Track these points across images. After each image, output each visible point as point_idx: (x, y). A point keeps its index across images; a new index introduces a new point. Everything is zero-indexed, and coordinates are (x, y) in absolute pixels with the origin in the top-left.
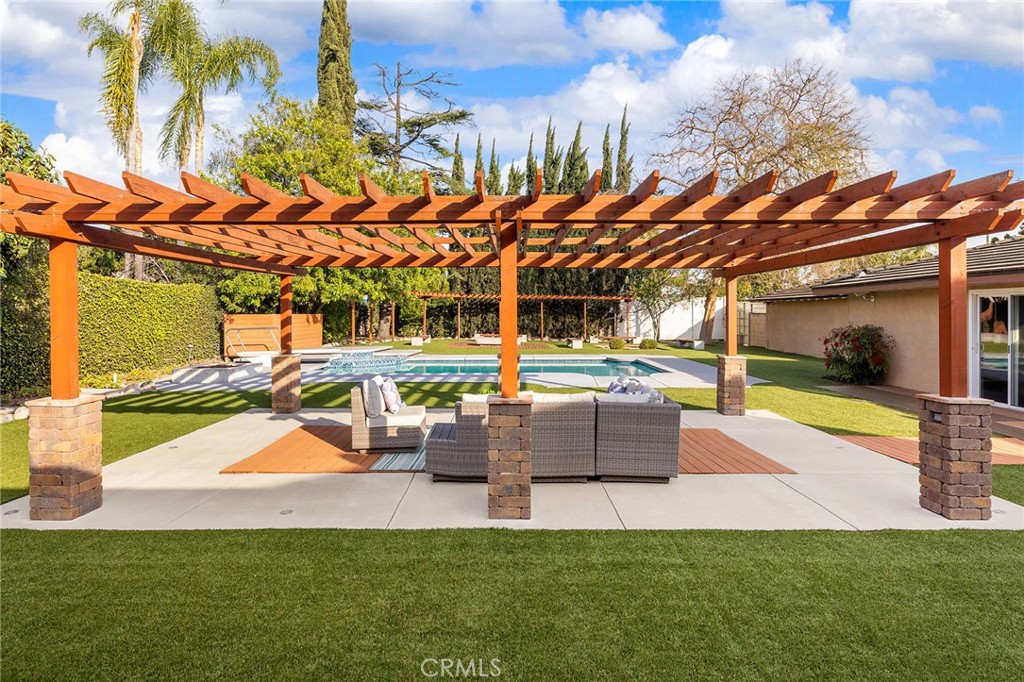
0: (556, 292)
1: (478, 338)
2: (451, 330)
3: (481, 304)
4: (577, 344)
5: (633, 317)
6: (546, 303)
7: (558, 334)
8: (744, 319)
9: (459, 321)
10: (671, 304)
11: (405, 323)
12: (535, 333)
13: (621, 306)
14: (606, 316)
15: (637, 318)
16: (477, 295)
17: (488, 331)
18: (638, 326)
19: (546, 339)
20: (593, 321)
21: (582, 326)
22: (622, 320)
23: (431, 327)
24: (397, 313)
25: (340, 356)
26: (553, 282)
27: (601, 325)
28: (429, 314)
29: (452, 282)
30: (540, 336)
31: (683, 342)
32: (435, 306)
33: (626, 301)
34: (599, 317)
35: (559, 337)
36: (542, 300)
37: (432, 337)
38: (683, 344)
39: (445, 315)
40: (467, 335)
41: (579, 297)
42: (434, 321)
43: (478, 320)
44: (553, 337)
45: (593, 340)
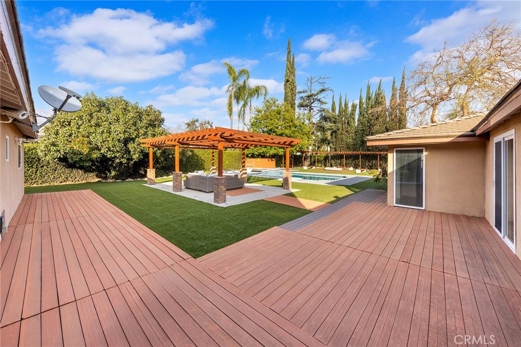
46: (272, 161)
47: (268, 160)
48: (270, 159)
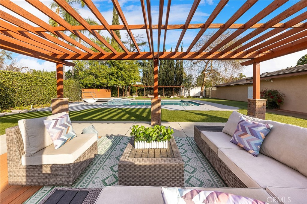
0: (166, 85)
1: (149, 96)
2: (143, 94)
3: (150, 88)
4: (172, 97)
5: (184, 91)
6: (165, 88)
7: (167, 95)
8: (209, 92)
9: (145, 92)
10: (192, 88)
11: (133, 92)
12: (162, 95)
13: (181, 89)
14: (178, 91)
15: (185, 91)
16: (149, 86)
17: (151, 95)
18: (185, 93)
19: (164, 96)
20: (175, 92)
21: (172, 93)
22: (181, 92)
23: (139, 94)
24: (131, 90)
25: (112, 100)
26: (166, 83)
27: (176, 93)
28: (138, 91)
29: (143, 83)
30: (163, 95)
31: (197, 97)
32: (139, 88)
33: (182, 87)
34: (176, 91)
35: (167, 96)
36: (163, 87)
37: (138, 96)
38: (196, 97)
39: (142, 91)
40: (147, 95)
41: (172, 86)
42: (139, 92)
43: (149, 92)
44: (166, 96)
45: (175, 96)
46: (109, 91)
47: (106, 91)
48: (107, 90)
